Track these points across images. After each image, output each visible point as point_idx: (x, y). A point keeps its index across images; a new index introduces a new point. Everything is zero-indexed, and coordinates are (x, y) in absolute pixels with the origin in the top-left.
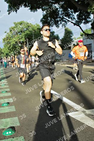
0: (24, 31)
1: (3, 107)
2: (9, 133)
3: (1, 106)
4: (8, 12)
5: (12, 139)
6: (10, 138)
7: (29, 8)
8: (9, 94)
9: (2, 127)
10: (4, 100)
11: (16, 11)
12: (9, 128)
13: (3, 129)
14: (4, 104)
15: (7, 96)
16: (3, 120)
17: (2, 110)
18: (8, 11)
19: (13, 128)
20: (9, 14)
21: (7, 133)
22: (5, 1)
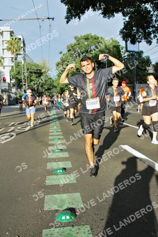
0: (90, 51)
1: (57, 174)
2: (66, 218)
3: (53, 173)
4: (66, 20)
5: (71, 228)
6: (68, 226)
7: (100, 11)
8: (66, 155)
9: (55, 207)
10: (58, 165)
11: (79, 18)
12: (65, 210)
13: (57, 211)
14: (57, 170)
15: (62, 158)
16: (57, 196)
17: (54, 179)
18: (66, 18)
19: (72, 211)
20: (67, 22)
21: (63, 218)
22: (62, 2)
